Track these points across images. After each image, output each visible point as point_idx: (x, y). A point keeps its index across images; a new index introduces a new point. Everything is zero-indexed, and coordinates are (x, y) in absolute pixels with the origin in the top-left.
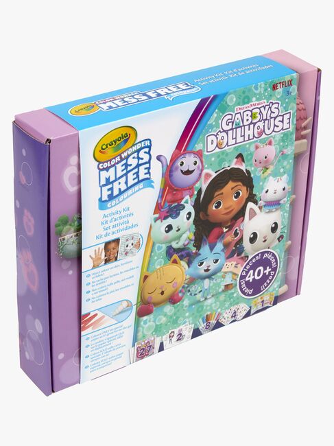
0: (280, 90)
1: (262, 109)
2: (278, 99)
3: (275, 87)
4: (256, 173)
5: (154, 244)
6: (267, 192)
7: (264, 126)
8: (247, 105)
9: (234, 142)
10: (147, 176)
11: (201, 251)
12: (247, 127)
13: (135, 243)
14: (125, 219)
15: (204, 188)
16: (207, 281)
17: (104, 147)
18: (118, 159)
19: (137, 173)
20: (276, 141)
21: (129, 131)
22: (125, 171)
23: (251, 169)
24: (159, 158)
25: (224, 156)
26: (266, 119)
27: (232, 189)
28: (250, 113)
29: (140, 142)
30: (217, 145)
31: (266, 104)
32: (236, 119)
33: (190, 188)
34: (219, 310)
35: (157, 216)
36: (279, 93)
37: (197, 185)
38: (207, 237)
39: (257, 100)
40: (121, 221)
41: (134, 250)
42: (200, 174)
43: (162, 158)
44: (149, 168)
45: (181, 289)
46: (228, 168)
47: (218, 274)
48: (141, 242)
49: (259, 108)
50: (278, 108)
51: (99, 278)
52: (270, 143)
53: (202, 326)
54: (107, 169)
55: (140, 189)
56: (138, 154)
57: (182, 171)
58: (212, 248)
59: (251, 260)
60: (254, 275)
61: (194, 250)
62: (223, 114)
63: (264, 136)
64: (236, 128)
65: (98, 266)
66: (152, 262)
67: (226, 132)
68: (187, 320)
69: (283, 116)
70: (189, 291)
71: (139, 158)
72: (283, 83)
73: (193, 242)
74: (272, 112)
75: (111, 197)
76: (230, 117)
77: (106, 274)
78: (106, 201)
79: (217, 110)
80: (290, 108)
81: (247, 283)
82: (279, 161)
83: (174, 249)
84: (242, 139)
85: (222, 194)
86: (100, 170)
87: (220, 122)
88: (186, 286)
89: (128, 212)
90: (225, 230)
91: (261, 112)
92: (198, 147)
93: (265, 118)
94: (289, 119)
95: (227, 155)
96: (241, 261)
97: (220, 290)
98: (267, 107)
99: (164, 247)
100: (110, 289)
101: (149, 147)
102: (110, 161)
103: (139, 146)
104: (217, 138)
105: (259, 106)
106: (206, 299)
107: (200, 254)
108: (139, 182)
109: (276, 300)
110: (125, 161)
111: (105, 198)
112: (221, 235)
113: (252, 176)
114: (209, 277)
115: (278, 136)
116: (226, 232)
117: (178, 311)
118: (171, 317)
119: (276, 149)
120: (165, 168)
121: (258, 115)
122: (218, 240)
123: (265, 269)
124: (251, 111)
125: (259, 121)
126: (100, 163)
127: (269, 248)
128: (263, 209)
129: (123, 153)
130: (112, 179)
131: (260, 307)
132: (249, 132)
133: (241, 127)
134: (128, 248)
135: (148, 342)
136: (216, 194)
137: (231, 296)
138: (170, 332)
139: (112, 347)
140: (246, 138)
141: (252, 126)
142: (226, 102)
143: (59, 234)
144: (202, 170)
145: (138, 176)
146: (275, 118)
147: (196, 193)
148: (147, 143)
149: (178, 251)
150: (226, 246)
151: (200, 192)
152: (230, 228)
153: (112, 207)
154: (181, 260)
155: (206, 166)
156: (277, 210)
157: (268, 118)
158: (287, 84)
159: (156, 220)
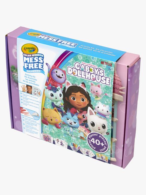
0: (105, 65)
1: (95, 69)
2: (104, 69)
3: (102, 63)
4: (92, 96)
5: (46, 98)
6: (98, 107)
7: (96, 77)
8: (88, 64)
9: (80, 76)
10: (42, 68)
11: (67, 113)
12: (87, 73)
13: (38, 92)
14: (34, 80)
15: (67, 88)
16: (71, 128)
17: (25, 48)
18: (30, 55)
19: (38, 65)
20: (102, 87)
21: (35, 47)
22: (33, 62)
23: (90, 93)
24: (47, 64)
25: (76, 79)
26: (97, 75)
27: (80, 96)
28: (89, 68)
29: (40, 54)
30: (72, 73)
31: (97, 68)
32: (82, 67)
33: (61, 84)
34: (79, 145)
35: (47, 87)
36: (104, 66)
37: (64, 84)
38: (70, 109)
39: (93, 63)
40: (33, 80)
41: (38, 94)
42: (65, 81)
43: (48, 65)
44: (43, 66)
45: (59, 124)
46: (78, 86)
47: (76, 129)
48: (41, 93)
49: (94, 68)
50: (103, 73)
51: (25, 97)
52: (99, 86)
53: (72, 147)
54: (27, 57)
55: (39, 72)
56: (38, 58)
57: (57, 75)
58: (72, 116)
59: (93, 133)
60: (95, 141)
61: (64, 111)
62: (76, 61)
63: (95, 81)
64: (82, 71)
65: (24, 92)
66: (46, 104)
67: (77, 70)
68: (64, 139)
69: (106, 78)
70: (63, 127)
71: (39, 60)
72: (107, 63)
73: (63, 108)
74: (100, 73)
75: (28, 68)
76: (79, 64)
77: (28, 97)
78: (26, 69)
79: (73, 58)
80: (110, 76)
81: (92, 143)
82: (104, 97)
83: (55, 105)
84: (84, 77)
85: (75, 95)
86: (24, 56)
87: (74, 64)
88: (62, 124)
89: (35, 78)
90: (78, 112)
91: (94, 70)
92: (64, 69)
93: (96, 73)
94: (110, 81)
95: (77, 79)
96: (87, 130)
97: (78, 137)
98: (98, 70)
99: (50, 101)
100: (30, 104)
101: (43, 58)
102: (28, 55)
103: (39, 55)
104: (73, 70)
105: (94, 67)
106: (72, 136)
107: (67, 115)
108: (39, 69)
109: (110, 162)
110: (33, 58)
111: (26, 67)
112: (76, 112)
113: (90, 96)
114: (73, 127)
115: (103, 86)
116: (79, 113)
117: (59, 132)
118: (56, 132)
119: (102, 90)
120: (49, 69)
121: (93, 70)
122: (75, 114)
123: (101, 143)
124: (90, 67)
125: (93, 73)
126: (24, 53)
127: (102, 134)
128: (97, 114)
129: (33, 54)
130: (28, 62)
131: (101, 159)
132: (88, 76)
133: (84, 71)
134: (36, 92)
135: (48, 136)
136: (72, 93)
137: (84, 143)
138: (57, 138)
139: (33, 127)
140: (87, 78)
141: (89, 74)
142: (78, 57)
143: (13, 72)
144: (66, 80)
145: (38, 66)
146: (102, 77)
147: (63, 87)
148: (42, 56)
149: (57, 107)
150: (79, 119)
151: (65, 88)
152: (81, 112)
153: (28, 72)
154: (59, 111)
155: (67, 79)
156: (104, 119)
157: (98, 74)
158: (109, 64)
159: (46, 88)
